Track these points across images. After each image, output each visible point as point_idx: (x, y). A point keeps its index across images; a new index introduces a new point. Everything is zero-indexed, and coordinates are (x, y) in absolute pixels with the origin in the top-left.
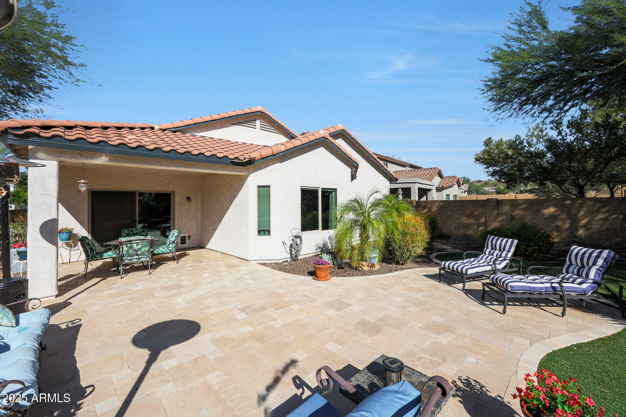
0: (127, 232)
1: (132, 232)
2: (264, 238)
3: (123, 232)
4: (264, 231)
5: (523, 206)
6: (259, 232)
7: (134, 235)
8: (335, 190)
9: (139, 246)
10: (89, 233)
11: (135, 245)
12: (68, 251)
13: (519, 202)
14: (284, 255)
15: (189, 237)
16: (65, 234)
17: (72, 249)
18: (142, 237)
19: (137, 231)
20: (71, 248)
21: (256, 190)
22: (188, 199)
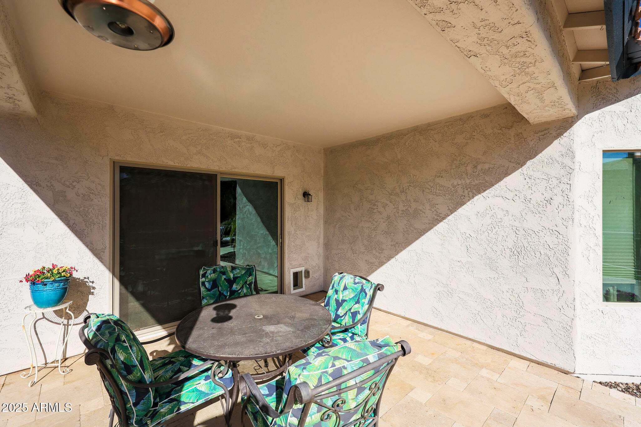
0: (213, 276)
1: (224, 277)
3: (204, 276)
10: (114, 274)
12: (62, 327)
15: (307, 273)
16: (49, 287)
17: (71, 322)
19: (235, 272)
20: (69, 318)
22: (306, 194)
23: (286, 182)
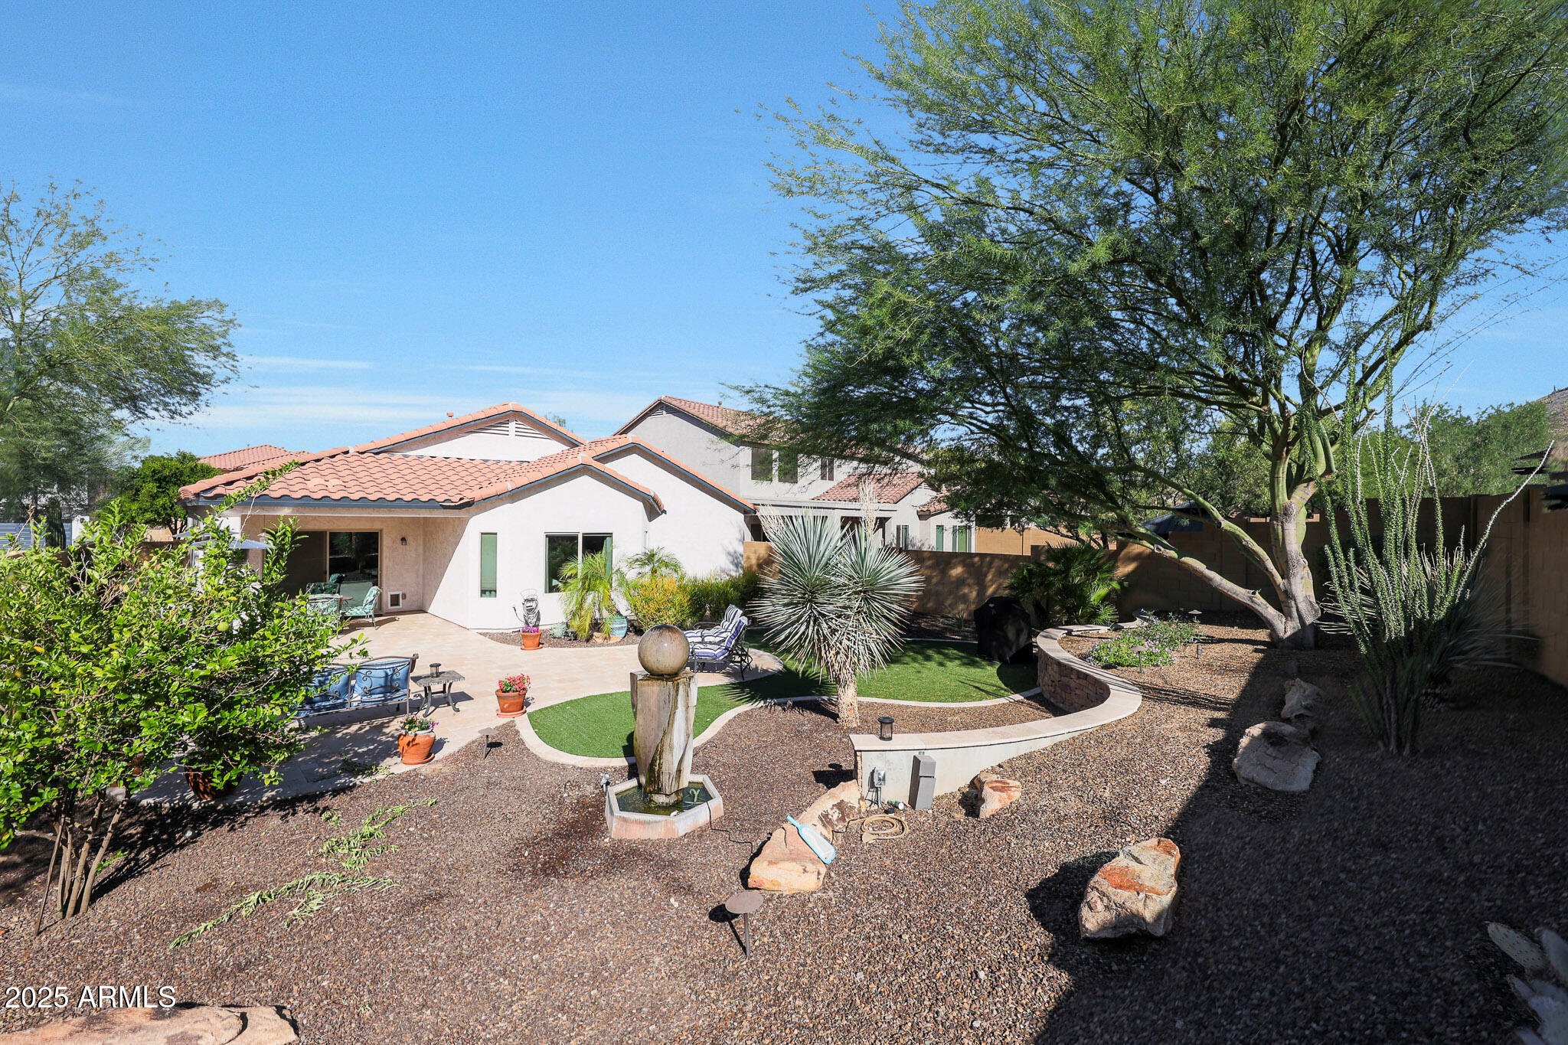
0: (314, 586)
1: (320, 588)
2: (487, 600)
4: (488, 591)
5: (930, 563)
6: (483, 592)
7: (322, 591)
8: (610, 535)
9: (325, 606)
11: (320, 604)
13: (926, 555)
14: (515, 623)
15: (404, 596)
18: (329, 596)
19: (326, 586)
21: (479, 536)
22: (403, 539)
23: (384, 532)
